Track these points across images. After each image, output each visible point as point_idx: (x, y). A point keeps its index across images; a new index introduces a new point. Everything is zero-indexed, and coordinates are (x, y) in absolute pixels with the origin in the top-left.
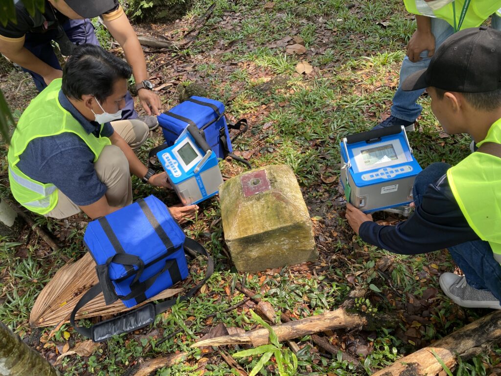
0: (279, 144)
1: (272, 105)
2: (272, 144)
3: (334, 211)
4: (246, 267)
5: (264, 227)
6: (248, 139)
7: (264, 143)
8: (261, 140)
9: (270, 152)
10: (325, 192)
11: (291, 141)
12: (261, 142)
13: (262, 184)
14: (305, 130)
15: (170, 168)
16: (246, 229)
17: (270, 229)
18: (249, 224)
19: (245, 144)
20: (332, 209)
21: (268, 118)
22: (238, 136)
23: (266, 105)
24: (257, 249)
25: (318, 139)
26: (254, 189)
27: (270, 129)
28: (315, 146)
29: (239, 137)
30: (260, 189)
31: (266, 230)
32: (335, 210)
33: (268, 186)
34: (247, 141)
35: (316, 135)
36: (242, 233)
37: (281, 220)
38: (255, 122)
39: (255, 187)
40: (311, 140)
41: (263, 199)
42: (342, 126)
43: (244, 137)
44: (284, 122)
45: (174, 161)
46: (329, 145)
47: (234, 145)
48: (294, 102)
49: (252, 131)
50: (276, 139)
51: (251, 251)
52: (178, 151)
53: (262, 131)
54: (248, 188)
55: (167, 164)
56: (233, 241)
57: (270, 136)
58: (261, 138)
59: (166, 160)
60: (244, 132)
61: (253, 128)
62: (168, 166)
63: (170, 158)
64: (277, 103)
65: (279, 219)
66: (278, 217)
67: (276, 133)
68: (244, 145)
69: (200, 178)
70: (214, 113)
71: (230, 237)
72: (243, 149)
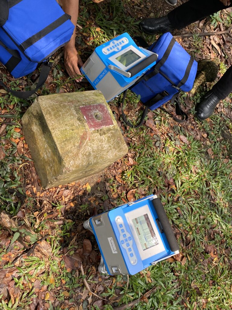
0: (165, 150)
1: (208, 142)
2: (164, 145)
3: (97, 203)
4: (25, 124)
5: (54, 129)
6: (166, 122)
7: (165, 138)
8: (167, 135)
9: (155, 143)
10: (118, 194)
11: (170, 162)
12: (165, 135)
13: (96, 122)
14: (184, 174)
15: (111, 44)
16: (50, 113)
17: (53, 135)
18: (55, 115)
19: (161, 121)
20: (100, 201)
21: (192, 140)
22: (169, 114)
23: (207, 137)
24: (38, 130)
25: (176, 186)
26: (90, 115)
27: (181, 142)
28: (168, 184)
29: (167, 115)
30: (90, 121)
31: (52, 131)
32: (99, 204)
33: (94, 128)
34: (164, 123)
35: (180, 185)
36: (46, 110)
37: (63, 144)
38: (187, 129)
39: (91, 115)
40: (174, 180)
41: (80, 124)
42: (194, 209)
43: (168, 119)
44: (189, 154)
45: (120, 48)
46: (170, 197)
47: (159, 111)
48: (214, 163)
49: (176, 127)
50: (171, 148)
51: (36, 125)
52: (131, 50)
53: (177, 135)
54: (91, 110)
55: (116, 42)
56: (38, 104)
57: (172, 143)
58: (169, 135)
59: (120, 41)
60: (175, 119)
61: (181, 127)
62: (114, 43)
63: (123, 44)
64: (210, 147)
65: (64, 141)
66: (65, 141)
67: (177, 147)
68: (160, 119)
69: (106, 73)
70: (179, 81)
71: (41, 100)
72: (155, 120)
